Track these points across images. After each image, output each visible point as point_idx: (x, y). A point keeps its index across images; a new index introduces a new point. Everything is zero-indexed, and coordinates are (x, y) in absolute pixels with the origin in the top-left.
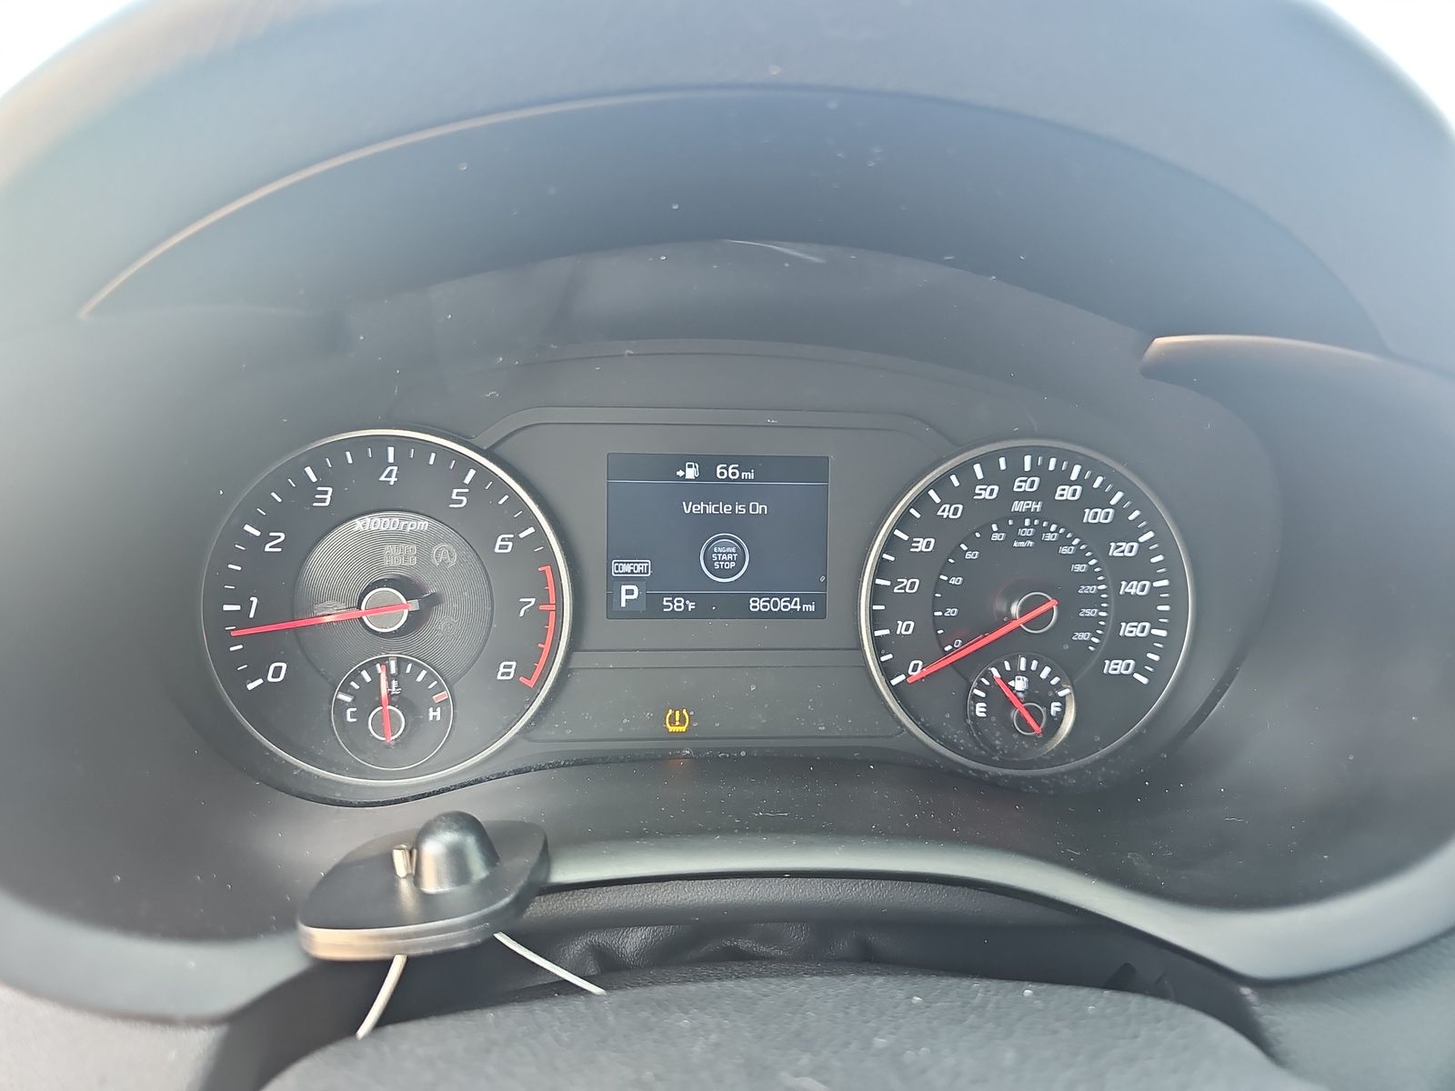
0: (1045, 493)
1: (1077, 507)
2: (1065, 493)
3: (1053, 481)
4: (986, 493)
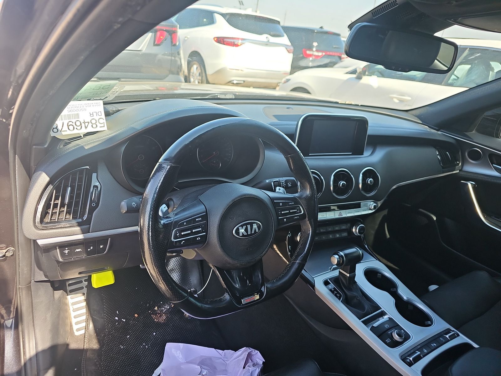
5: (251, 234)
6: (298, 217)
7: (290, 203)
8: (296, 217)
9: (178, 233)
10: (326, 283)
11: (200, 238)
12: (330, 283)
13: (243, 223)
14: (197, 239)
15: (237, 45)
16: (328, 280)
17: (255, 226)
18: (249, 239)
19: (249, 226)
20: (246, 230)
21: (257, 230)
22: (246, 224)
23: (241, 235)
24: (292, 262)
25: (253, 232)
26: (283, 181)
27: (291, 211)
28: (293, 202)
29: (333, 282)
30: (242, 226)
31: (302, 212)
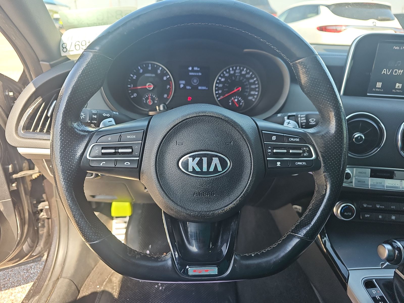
0: (241, 72)
1: (245, 75)
2: (243, 73)
3: (241, 71)
4: (232, 72)
5: (208, 172)
6: (304, 163)
7: (292, 139)
8: (300, 163)
9: (98, 149)
10: (369, 284)
11: (129, 163)
12: (376, 287)
13: (196, 153)
14: (125, 163)
15: (339, 31)
16: (374, 280)
17: (216, 161)
18: (204, 179)
19: (205, 160)
20: (200, 164)
21: (220, 169)
22: (201, 156)
23: (190, 169)
24: (289, 233)
25: (212, 169)
26: (302, 116)
27: (291, 151)
28: (298, 138)
29: (382, 286)
30: (194, 157)
31: (314, 156)
